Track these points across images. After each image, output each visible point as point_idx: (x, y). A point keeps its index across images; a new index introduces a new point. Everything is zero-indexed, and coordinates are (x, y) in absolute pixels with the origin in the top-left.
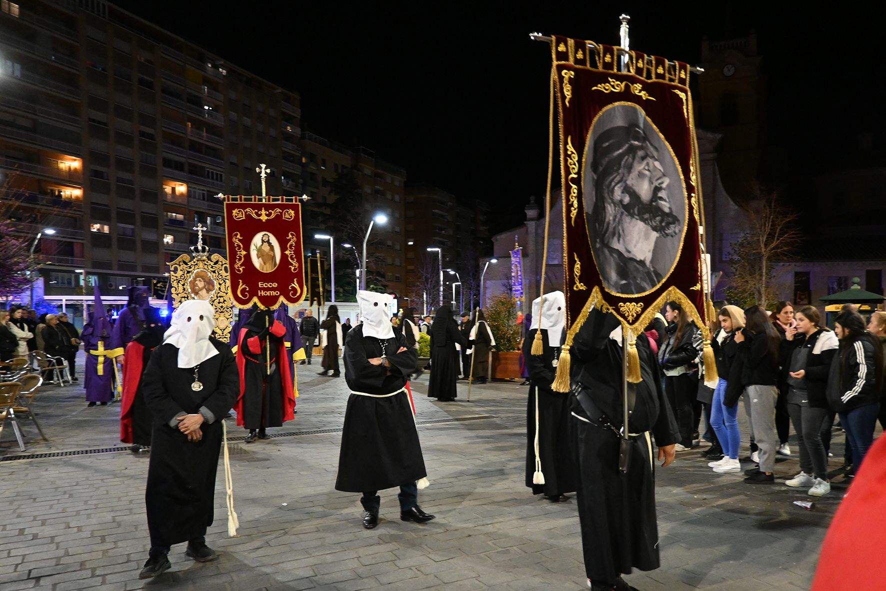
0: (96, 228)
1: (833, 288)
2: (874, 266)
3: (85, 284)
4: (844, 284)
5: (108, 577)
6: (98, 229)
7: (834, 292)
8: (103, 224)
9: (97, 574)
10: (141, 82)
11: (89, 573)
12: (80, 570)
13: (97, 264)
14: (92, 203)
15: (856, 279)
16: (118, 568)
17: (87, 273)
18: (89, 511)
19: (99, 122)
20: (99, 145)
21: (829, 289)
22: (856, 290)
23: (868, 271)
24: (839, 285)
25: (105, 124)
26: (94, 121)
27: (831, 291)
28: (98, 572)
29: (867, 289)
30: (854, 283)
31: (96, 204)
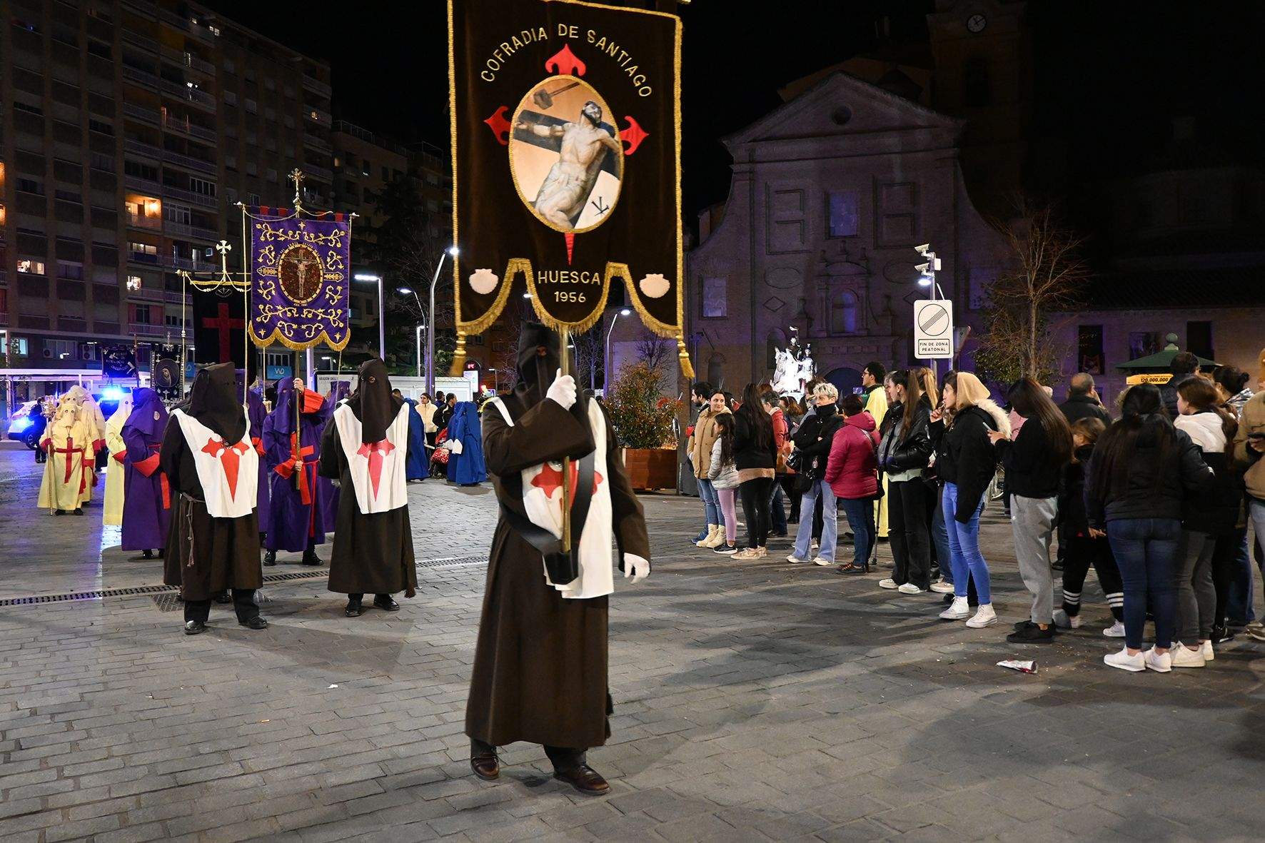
0: (24, 266)
1: (1137, 350)
2: (1198, 316)
3: (9, 351)
4: (1153, 343)
6: (28, 269)
7: (1139, 356)
8: (34, 260)
10: (92, 47)
13: (26, 321)
14: (19, 229)
15: (1173, 337)
17: (14, 335)
19: (30, 109)
20: (29, 143)
21: (1132, 351)
22: (1172, 352)
23: (1190, 325)
24: (1147, 345)
25: (38, 111)
26: (22, 106)
27: (1135, 354)
30: (1169, 342)
31: (26, 231)
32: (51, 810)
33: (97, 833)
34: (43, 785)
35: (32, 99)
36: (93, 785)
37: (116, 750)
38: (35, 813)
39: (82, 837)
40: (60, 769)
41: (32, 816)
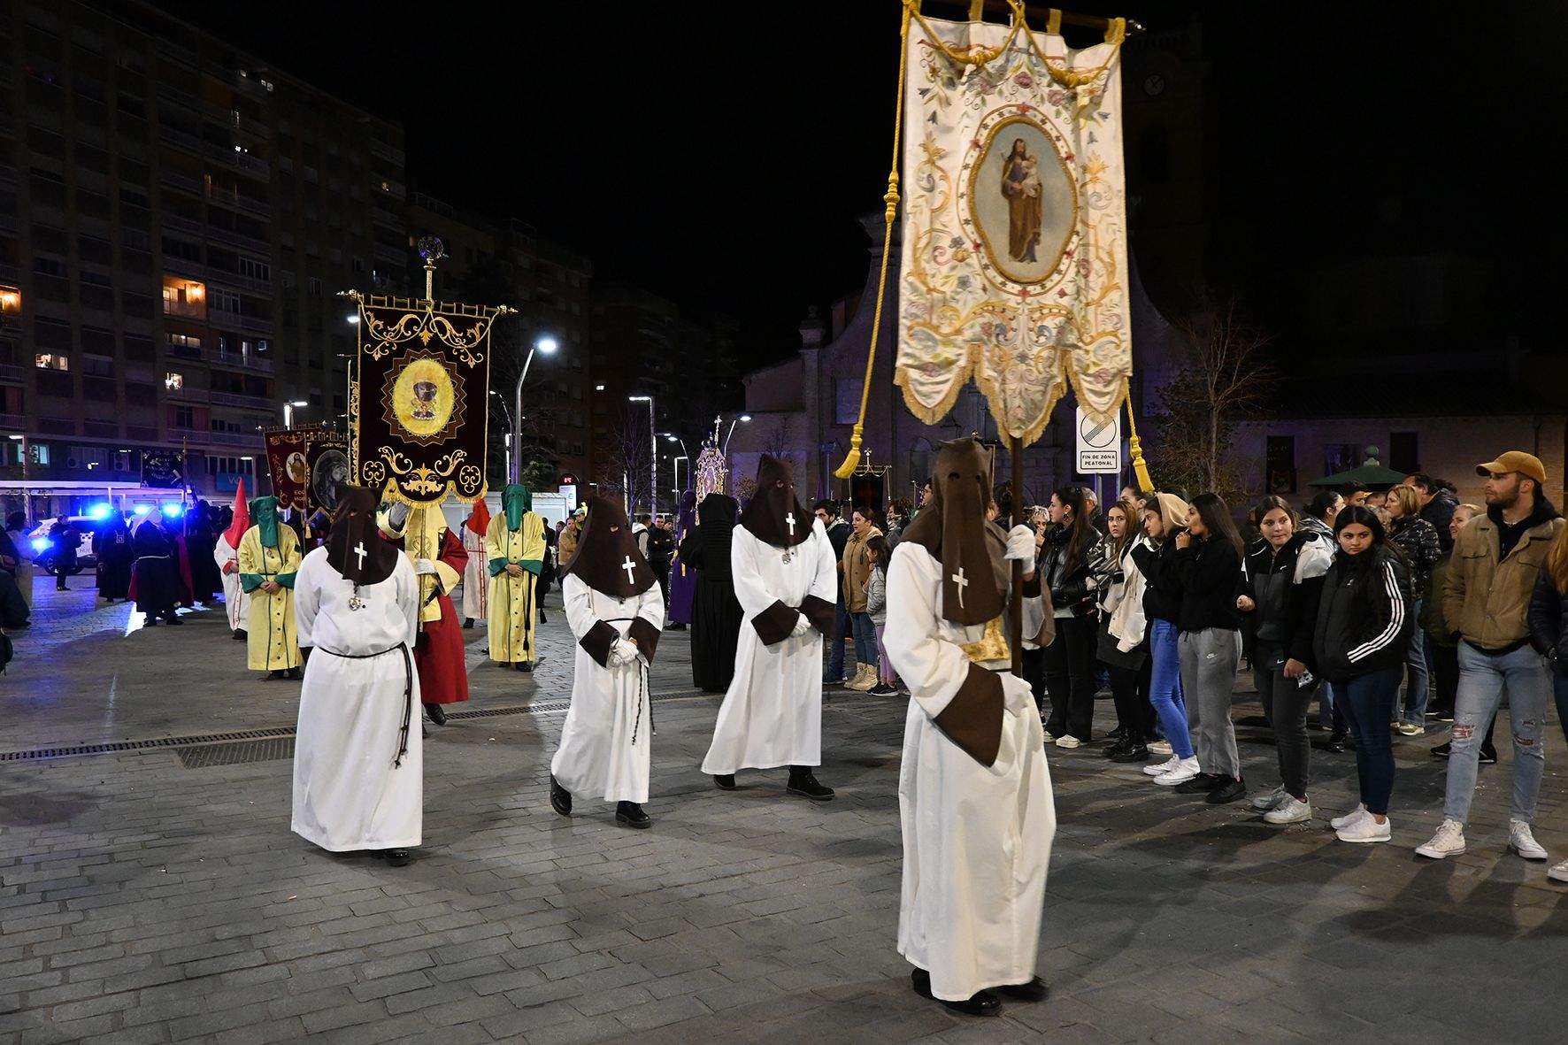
1: (1333, 463)
2: (1403, 426)
3: (27, 460)
4: (1352, 457)
5: (73, 973)
7: (1335, 472)
8: (56, 355)
9: (53, 966)
11: (39, 963)
12: (23, 960)
13: (46, 425)
15: (1373, 449)
16: (90, 956)
17: (32, 442)
21: (1326, 466)
22: (1370, 468)
23: (1392, 434)
24: (1344, 458)
27: (1330, 469)
28: (54, 964)
29: (1392, 467)
30: (1369, 456)
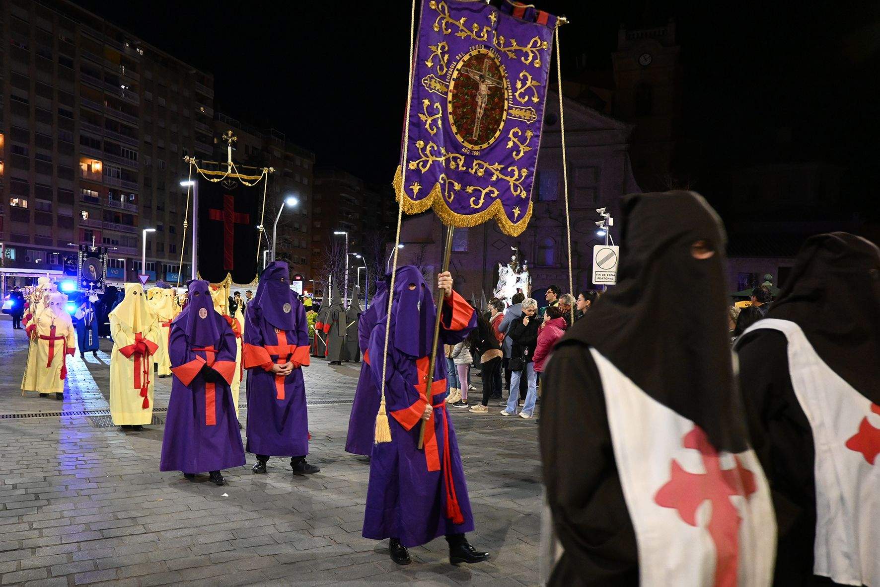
0: (15, 202)
3: (4, 256)
6: (17, 204)
8: (21, 199)
10: (61, 60)
13: (15, 238)
14: (12, 178)
17: (7, 246)
18: (21, 471)
19: (21, 99)
20: (20, 122)
25: (26, 101)
26: (16, 98)
30: (766, 280)
31: (16, 179)
32: (24, 549)
33: (53, 565)
34: (20, 533)
35: (21, 93)
36: (51, 534)
37: (66, 514)
38: (14, 550)
39: (44, 567)
40: (31, 524)
41: (13, 552)
